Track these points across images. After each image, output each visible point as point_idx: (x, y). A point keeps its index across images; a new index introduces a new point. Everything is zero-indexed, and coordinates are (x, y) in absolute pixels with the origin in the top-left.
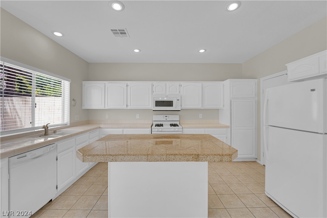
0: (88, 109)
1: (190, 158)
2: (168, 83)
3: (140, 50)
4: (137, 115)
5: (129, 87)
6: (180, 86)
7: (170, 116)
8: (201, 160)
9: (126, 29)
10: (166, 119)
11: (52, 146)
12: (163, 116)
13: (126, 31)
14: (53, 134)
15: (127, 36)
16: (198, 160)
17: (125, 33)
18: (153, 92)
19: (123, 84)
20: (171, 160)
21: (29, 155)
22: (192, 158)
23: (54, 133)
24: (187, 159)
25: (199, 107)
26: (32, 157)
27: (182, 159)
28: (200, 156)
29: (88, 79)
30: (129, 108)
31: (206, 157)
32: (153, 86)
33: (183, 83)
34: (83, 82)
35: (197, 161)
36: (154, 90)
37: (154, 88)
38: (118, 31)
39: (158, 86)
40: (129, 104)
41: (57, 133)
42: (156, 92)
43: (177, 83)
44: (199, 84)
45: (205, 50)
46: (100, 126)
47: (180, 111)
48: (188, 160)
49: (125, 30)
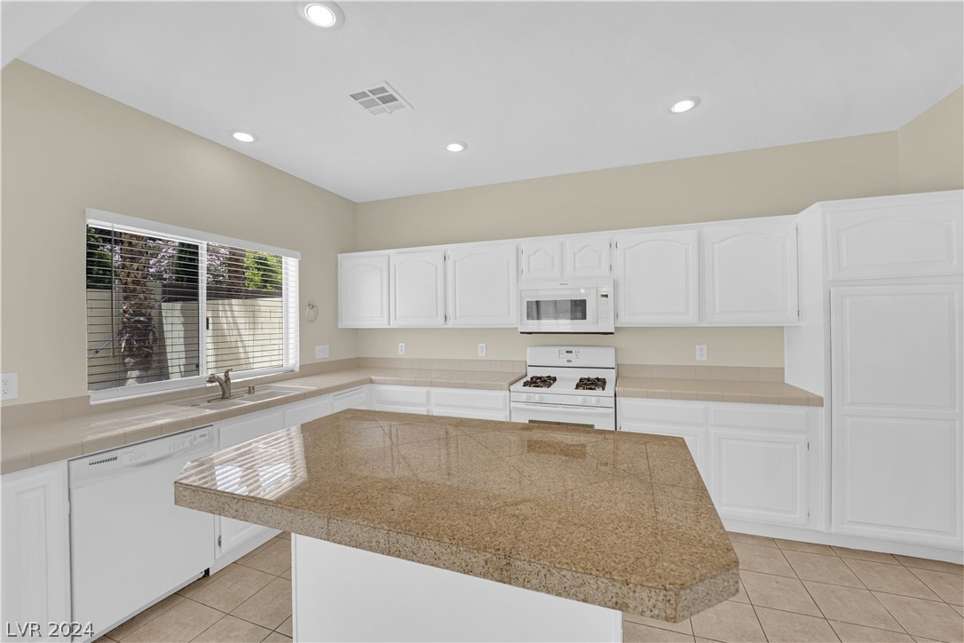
0: (357, 329)
1: (474, 560)
2: (571, 241)
3: (465, 146)
4: (481, 345)
5: (450, 262)
6: (614, 245)
7: (581, 350)
8: (521, 580)
9: (387, 83)
10: (569, 361)
11: (202, 433)
12: (557, 349)
13: (391, 92)
14: (246, 396)
15: (402, 107)
16: (510, 577)
17: (391, 99)
18: (519, 272)
19: (432, 254)
20: (403, 553)
21: (125, 456)
22: (483, 563)
23: (249, 392)
24: (464, 564)
25: (690, 319)
26: (134, 462)
27: (443, 558)
28: (518, 563)
29: (355, 247)
30: (451, 324)
31: (543, 572)
32: (518, 252)
33: (624, 237)
34: (339, 255)
35: (506, 580)
36: (524, 265)
37: (524, 258)
38: (372, 97)
39: (535, 253)
40: (450, 314)
41: (256, 393)
42: (529, 271)
43: (600, 239)
44: (685, 236)
45: (697, 102)
46: (373, 377)
47: (612, 333)
48: (467, 570)
49: (386, 87)
